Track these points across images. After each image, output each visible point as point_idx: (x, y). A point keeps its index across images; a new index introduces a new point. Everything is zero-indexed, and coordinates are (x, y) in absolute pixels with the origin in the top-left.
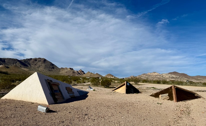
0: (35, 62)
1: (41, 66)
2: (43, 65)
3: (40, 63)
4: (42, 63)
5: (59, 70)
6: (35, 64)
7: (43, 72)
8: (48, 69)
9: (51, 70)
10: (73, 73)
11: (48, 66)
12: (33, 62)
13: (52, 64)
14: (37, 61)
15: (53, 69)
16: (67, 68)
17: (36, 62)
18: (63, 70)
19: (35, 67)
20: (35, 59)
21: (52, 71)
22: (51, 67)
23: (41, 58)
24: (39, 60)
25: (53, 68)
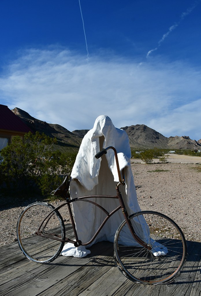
0: (131, 132)
1: (140, 137)
2: (144, 134)
3: (138, 133)
4: (141, 132)
5: (166, 141)
6: (132, 134)
7: (143, 146)
8: (150, 140)
9: (154, 141)
10: (188, 144)
11: (150, 136)
12: (130, 132)
13: (155, 132)
14: (135, 130)
15: (157, 140)
16: (178, 138)
17: (133, 132)
18: (172, 141)
19: (132, 138)
20: (132, 126)
21: (156, 142)
22: (155, 137)
23: (139, 125)
24: (138, 128)
25: (158, 138)
